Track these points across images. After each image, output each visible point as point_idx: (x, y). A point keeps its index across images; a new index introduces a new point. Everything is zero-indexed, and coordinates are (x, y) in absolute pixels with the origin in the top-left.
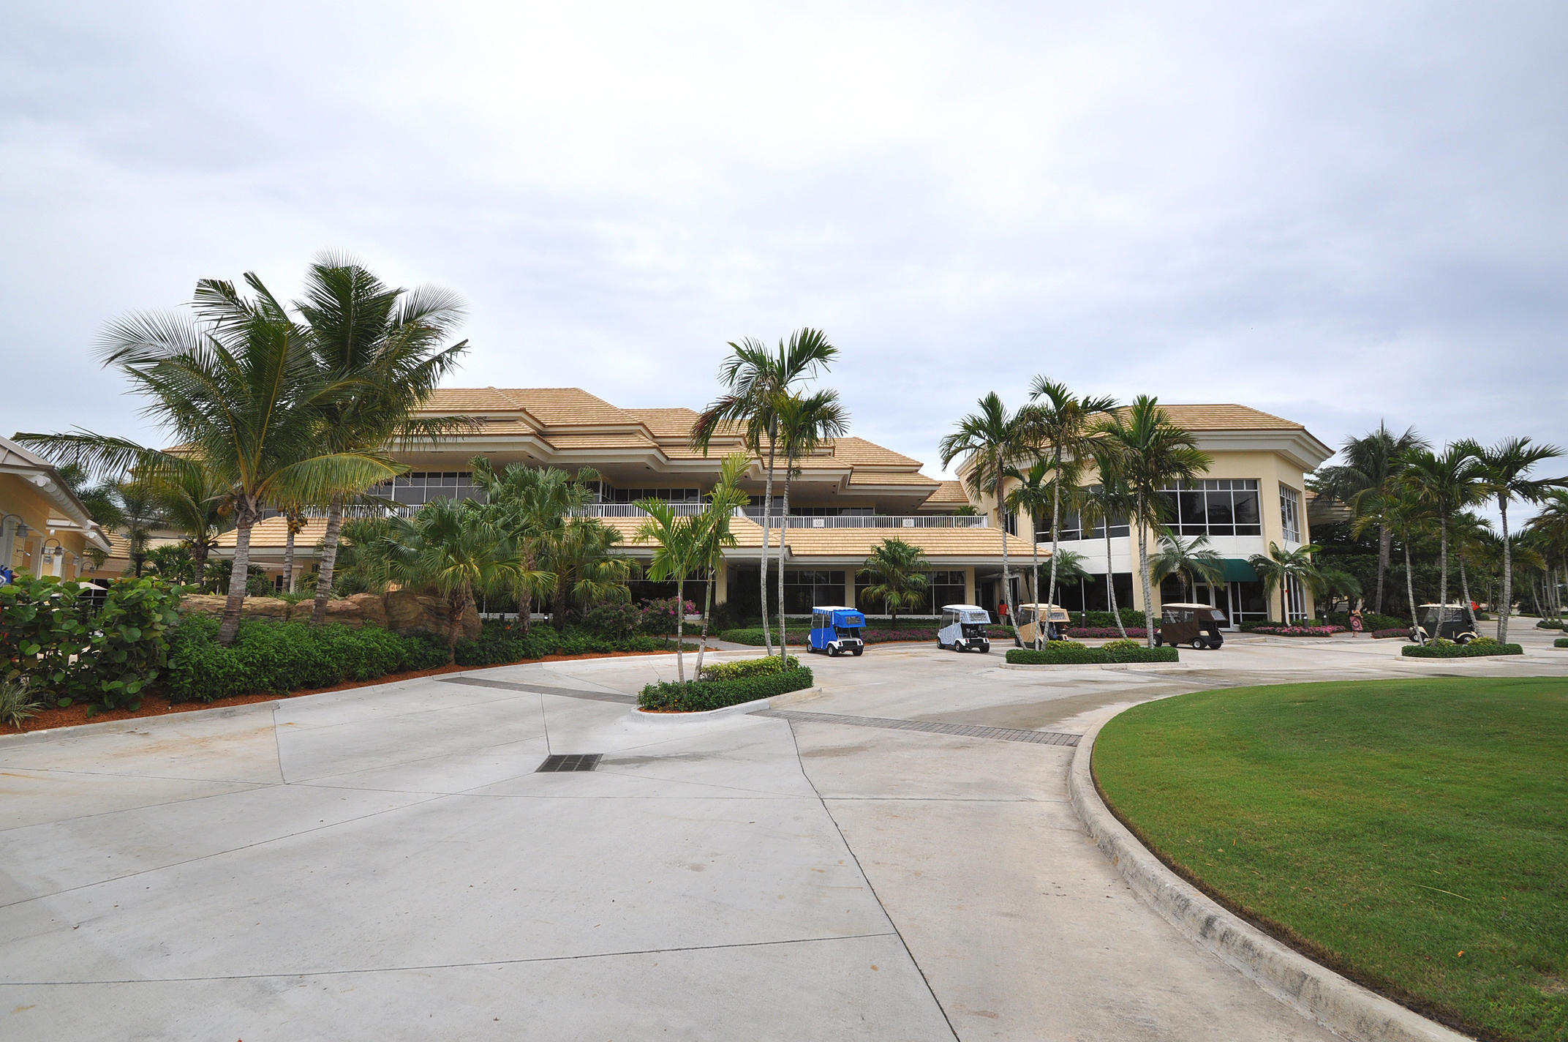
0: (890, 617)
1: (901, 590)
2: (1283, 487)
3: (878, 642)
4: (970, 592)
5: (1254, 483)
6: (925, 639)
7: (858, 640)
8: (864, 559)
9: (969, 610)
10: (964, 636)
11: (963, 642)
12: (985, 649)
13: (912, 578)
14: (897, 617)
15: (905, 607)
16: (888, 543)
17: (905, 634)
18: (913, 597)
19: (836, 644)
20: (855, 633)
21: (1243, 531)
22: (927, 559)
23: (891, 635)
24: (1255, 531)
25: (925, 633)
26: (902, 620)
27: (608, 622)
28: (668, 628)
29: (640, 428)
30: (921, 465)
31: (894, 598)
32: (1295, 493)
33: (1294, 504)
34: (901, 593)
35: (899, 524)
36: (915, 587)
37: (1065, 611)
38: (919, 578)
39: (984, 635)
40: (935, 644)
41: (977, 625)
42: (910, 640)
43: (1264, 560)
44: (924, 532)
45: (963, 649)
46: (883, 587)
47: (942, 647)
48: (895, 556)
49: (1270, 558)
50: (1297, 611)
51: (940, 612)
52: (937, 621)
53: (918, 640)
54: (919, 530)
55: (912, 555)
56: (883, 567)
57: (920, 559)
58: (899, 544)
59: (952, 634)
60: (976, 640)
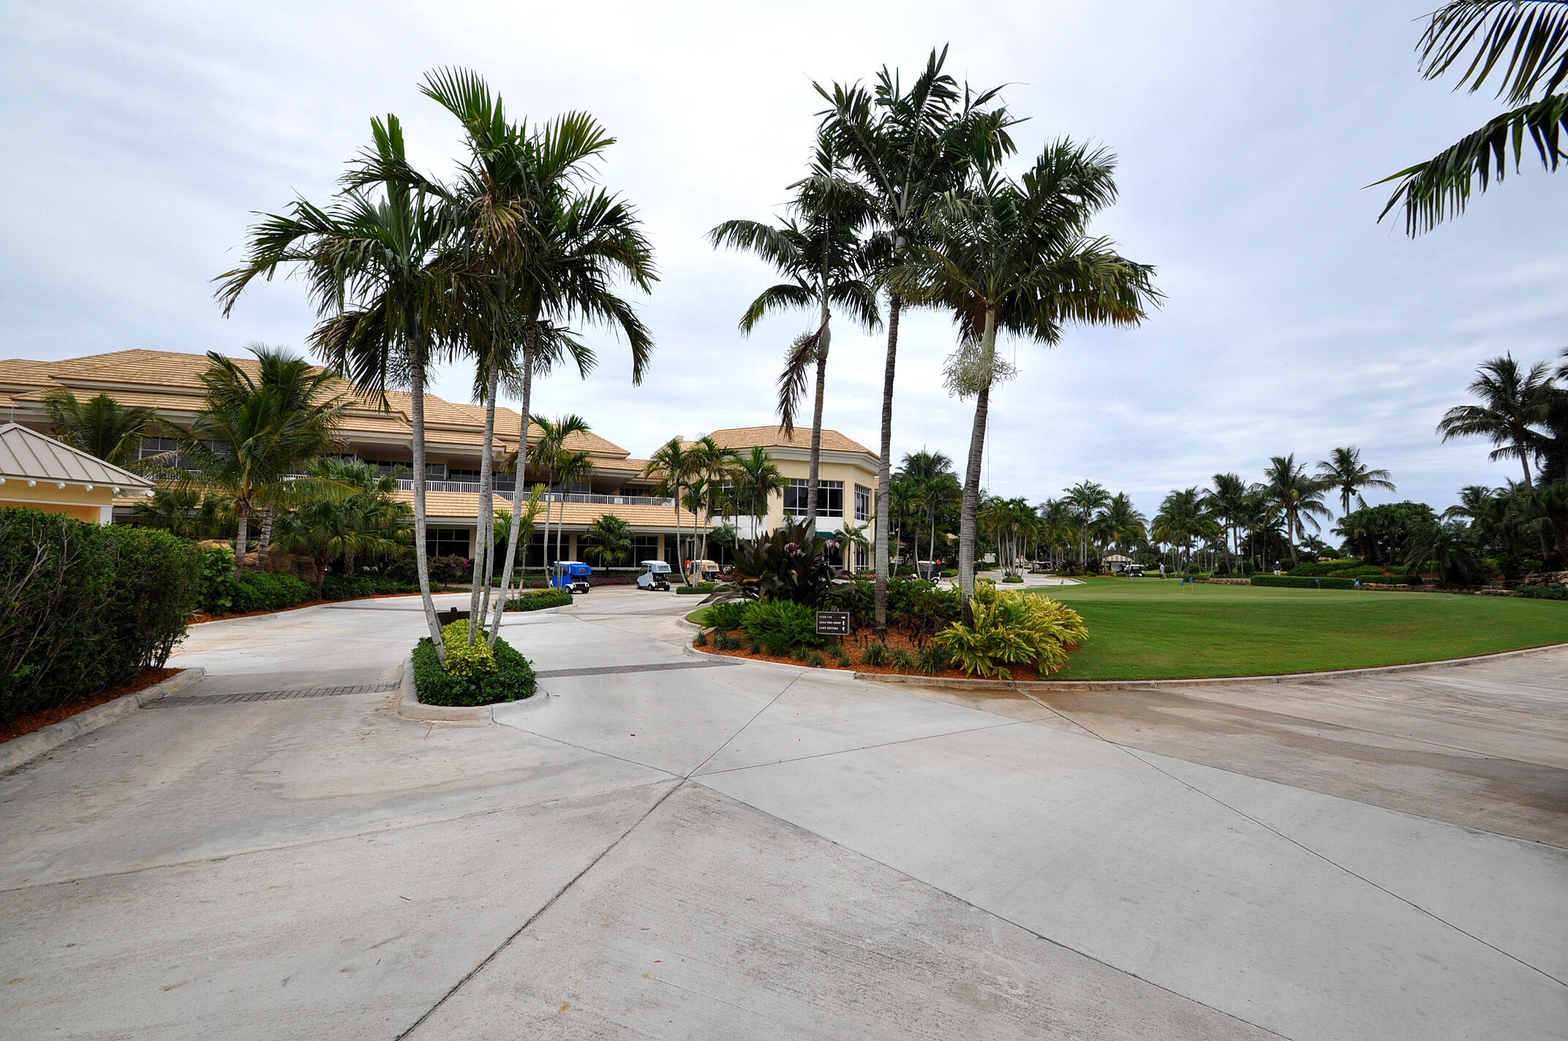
0: (604, 569)
1: (613, 550)
2: (858, 487)
3: (597, 586)
4: (661, 553)
5: (841, 484)
6: (629, 584)
7: (586, 583)
8: (587, 527)
9: (659, 564)
10: (655, 581)
11: (654, 584)
12: (667, 589)
13: (621, 542)
14: (610, 568)
15: (616, 562)
16: (605, 517)
17: (614, 580)
18: (621, 555)
19: (572, 586)
20: (584, 579)
21: (832, 514)
22: (632, 528)
23: (605, 580)
24: (839, 514)
25: (630, 579)
26: (612, 571)
27: (409, 572)
28: (449, 576)
29: (400, 415)
30: (629, 454)
31: (608, 556)
32: (868, 490)
33: (867, 497)
34: (613, 552)
35: (612, 502)
36: (623, 548)
37: (717, 565)
38: (626, 542)
39: (667, 580)
40: (635, 586)
41: (663, 574)
42: (618, 584)
43: (841, 533)
44: (630, 507)
45: (653, 589)
46: (601, 548)
47: (640, 588)
48: (610, 526)
49: (843, 531)
50: (863, 564)
51: (639, 565)
52: (636, 572)
53: (624, 584)
54: (626, 506)
55: (621, 526)
56: (600, 534)
57: (627, 528)
58: (612, 518)
59: (647, 579)
60: (662, 582)
